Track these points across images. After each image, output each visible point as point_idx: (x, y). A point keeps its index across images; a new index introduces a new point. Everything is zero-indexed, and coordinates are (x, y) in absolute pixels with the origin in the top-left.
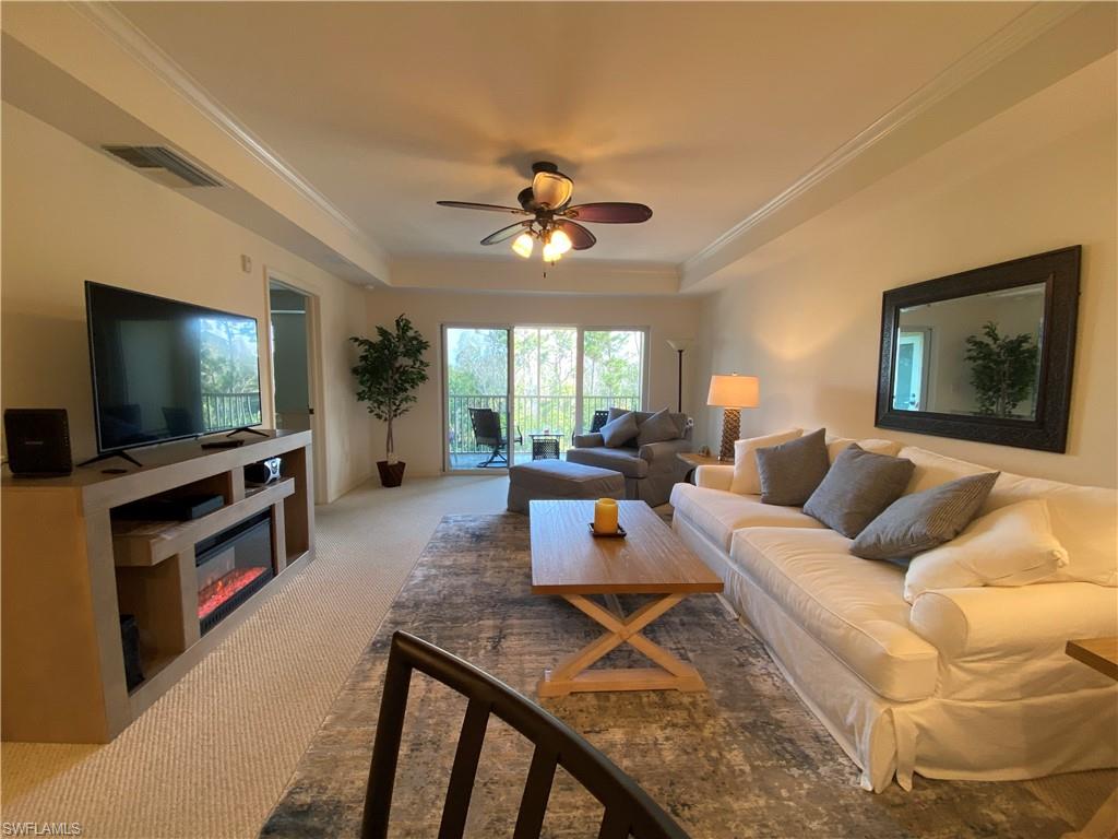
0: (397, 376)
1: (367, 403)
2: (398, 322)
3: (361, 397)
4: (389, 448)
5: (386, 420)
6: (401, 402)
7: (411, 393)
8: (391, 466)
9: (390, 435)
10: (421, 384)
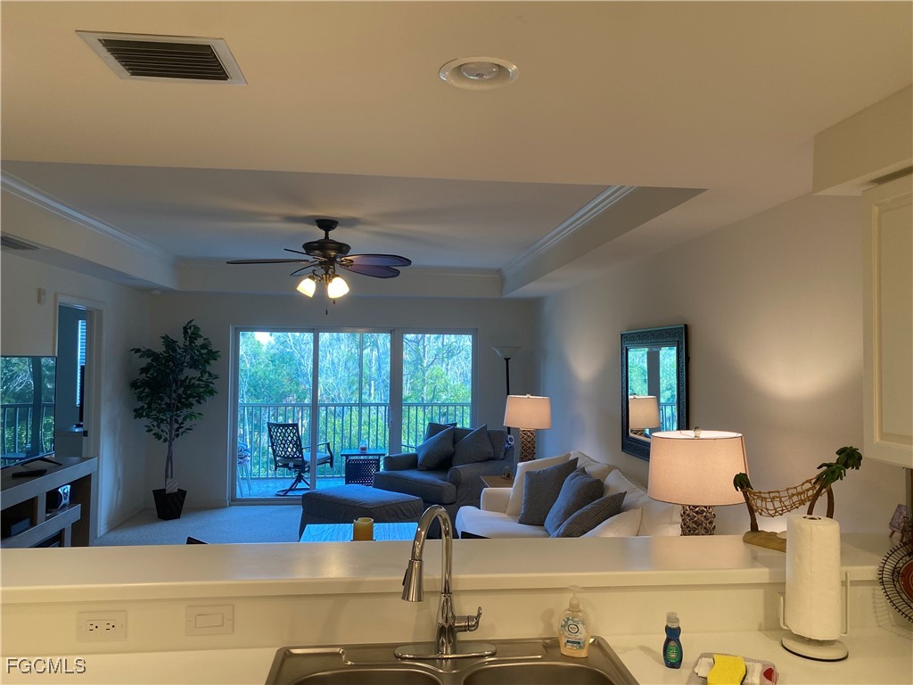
0: (181, 391)
1: (145, 421)
2: (185, 329)
3: (138, 413)
4: (168, 472)
5: (165, 440)
6: (185, 419)
7: (196, 408)
8: (170, 495)
9: (170, 458)
10: (207, 398)
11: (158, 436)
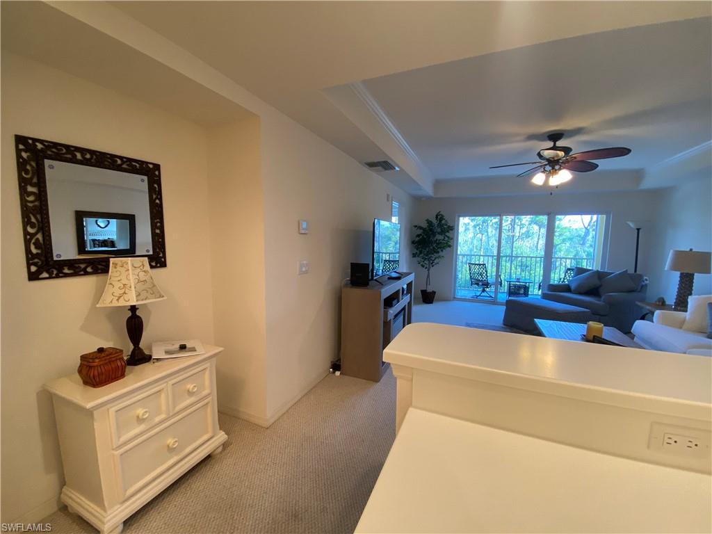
0: (434, 245)
1: (417, 259)
2: (437, 217)
3: (414, 255)
4: (428, 283)
5: (426, 268)
6: (436, 258)
7: (441, 254)
8: (428, 293)
9: (428, 276)
10: (447, 249)
11: (423, 266)
